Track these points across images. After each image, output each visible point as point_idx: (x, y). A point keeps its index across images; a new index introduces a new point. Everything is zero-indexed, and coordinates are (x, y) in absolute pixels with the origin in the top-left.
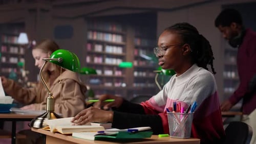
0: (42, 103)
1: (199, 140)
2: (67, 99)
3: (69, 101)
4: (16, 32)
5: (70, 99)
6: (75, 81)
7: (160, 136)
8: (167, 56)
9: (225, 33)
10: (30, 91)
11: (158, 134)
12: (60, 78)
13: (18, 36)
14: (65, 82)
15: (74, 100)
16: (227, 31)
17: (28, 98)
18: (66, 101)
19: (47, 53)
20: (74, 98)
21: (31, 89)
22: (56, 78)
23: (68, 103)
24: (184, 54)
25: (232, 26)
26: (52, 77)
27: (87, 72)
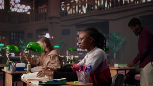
0: (42, 66)
1: (92, 84)
2: (52, 64)
3: (54, 64)
4: (44, 33)
5: (54, 63)
6: (56, 55)
7: (74, 82)
8: (82, 43)
9: (133, 29)
10: (37, 60)
11: (74, 81)
12: (49, 54)
13: (45, 35)
14: (51, 56)
15: (56, 64)
16: (134, 29)
17: (36, 63)
18: (52, 65)
19: (43, 43)
20: (56, 63)
21: (38, 59)
22: (48, 54)
23: (53, 66)
24: (90, 42)
25: (136, 26)
26: (47, 54)
27: (72, 50)
